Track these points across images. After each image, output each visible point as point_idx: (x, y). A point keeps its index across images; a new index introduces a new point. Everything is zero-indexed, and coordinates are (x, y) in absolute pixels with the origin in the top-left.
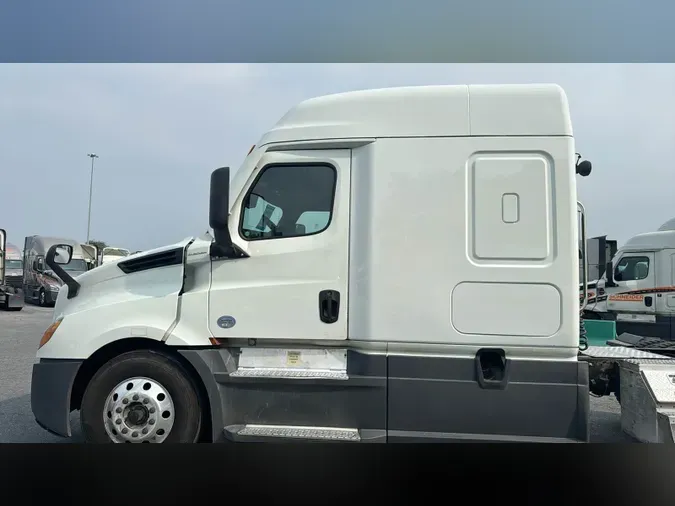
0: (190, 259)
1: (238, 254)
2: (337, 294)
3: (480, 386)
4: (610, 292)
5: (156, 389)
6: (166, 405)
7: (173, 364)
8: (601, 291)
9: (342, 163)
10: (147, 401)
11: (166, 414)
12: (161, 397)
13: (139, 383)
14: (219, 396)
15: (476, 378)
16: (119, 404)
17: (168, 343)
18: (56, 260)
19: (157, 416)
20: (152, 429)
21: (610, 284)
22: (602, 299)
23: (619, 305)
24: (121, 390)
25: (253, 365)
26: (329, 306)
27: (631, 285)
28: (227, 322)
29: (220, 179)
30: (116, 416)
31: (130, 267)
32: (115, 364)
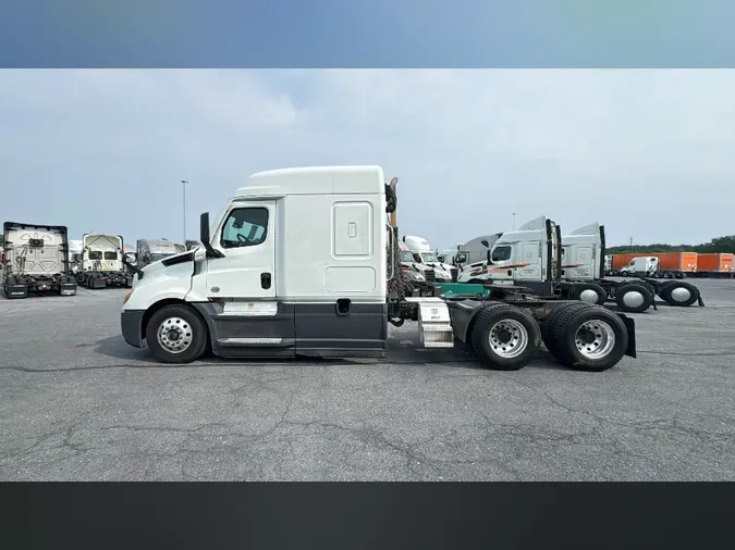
0: (196, 259)
1: (219, 255)
2: (270, 275)
3: (338, 315)
4: (489, 268)
5: (183, 323)
6: (189, 330)
7: (191, 311)
8: (485, 267)
9: (271, 207)
10: (178, 328)
11: (188, 335)
12: (185, 326)
13: (174, 320)
14: (213, 324)
15: (336, 312)
16: (164, 330)
17: (187, 300)
18: (127, 260)
19: (183, 336)
20: (181, 341)
21: (490, 263)
22: (485, 272)
23: (494, 276)
24: (166, 324)
25: (230, 310)
26: (266, 281)
27: (501, 263)
28: (216, 290)
29: (205, 218)
30: (163, 336)
31: (167, 263)
32: (162, 311)
